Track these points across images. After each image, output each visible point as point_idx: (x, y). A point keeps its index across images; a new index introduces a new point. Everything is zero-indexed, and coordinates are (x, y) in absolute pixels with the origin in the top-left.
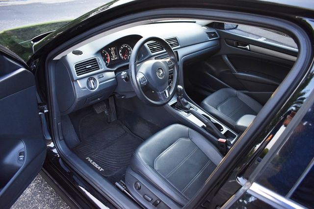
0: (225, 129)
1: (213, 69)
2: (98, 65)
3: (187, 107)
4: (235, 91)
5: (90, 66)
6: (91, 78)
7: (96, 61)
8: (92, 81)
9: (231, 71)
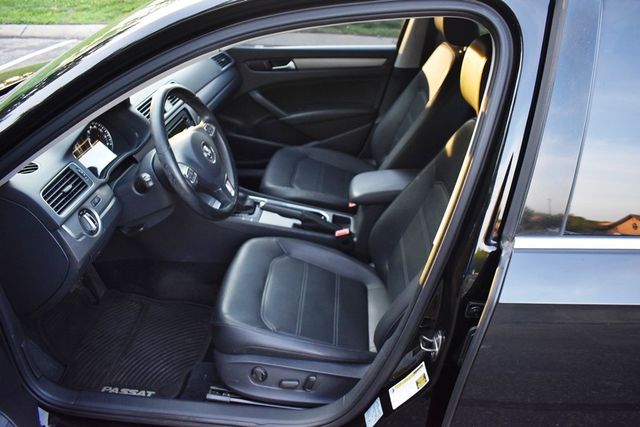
0: (328, 216)
1: (238, 122)
2: (80, 180)
3: (248, 203)
4: (300, 149)
5: (70, 186)
6: (82, 210)
7: (72, 172)
8: (86, 216)
9: (276, 116)
